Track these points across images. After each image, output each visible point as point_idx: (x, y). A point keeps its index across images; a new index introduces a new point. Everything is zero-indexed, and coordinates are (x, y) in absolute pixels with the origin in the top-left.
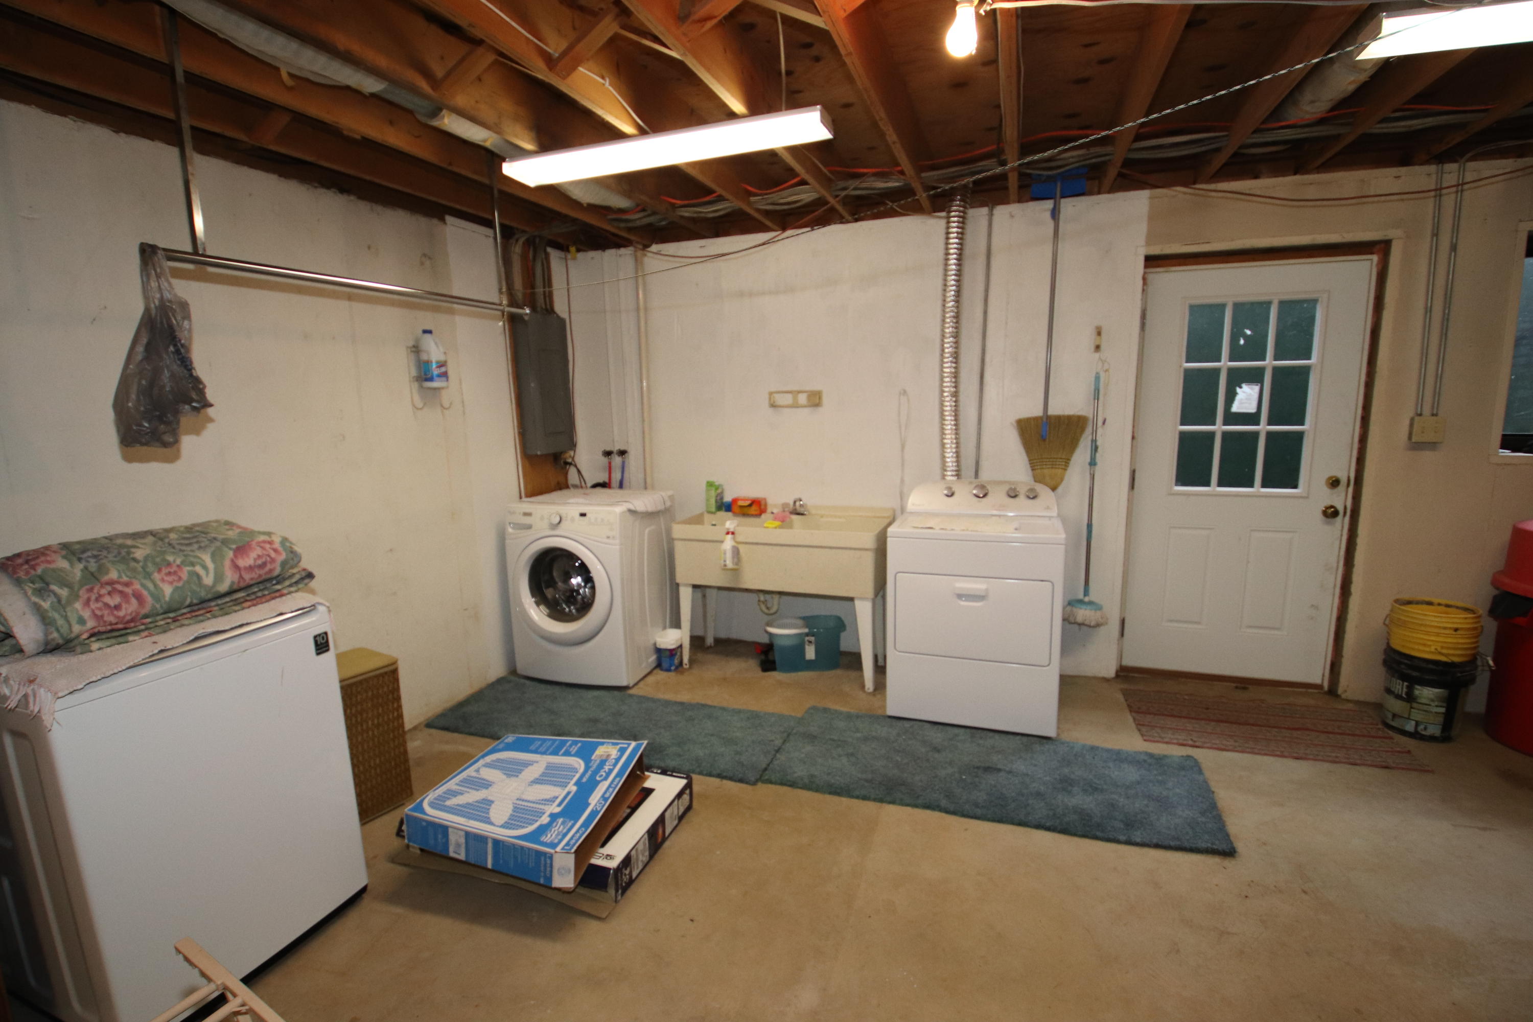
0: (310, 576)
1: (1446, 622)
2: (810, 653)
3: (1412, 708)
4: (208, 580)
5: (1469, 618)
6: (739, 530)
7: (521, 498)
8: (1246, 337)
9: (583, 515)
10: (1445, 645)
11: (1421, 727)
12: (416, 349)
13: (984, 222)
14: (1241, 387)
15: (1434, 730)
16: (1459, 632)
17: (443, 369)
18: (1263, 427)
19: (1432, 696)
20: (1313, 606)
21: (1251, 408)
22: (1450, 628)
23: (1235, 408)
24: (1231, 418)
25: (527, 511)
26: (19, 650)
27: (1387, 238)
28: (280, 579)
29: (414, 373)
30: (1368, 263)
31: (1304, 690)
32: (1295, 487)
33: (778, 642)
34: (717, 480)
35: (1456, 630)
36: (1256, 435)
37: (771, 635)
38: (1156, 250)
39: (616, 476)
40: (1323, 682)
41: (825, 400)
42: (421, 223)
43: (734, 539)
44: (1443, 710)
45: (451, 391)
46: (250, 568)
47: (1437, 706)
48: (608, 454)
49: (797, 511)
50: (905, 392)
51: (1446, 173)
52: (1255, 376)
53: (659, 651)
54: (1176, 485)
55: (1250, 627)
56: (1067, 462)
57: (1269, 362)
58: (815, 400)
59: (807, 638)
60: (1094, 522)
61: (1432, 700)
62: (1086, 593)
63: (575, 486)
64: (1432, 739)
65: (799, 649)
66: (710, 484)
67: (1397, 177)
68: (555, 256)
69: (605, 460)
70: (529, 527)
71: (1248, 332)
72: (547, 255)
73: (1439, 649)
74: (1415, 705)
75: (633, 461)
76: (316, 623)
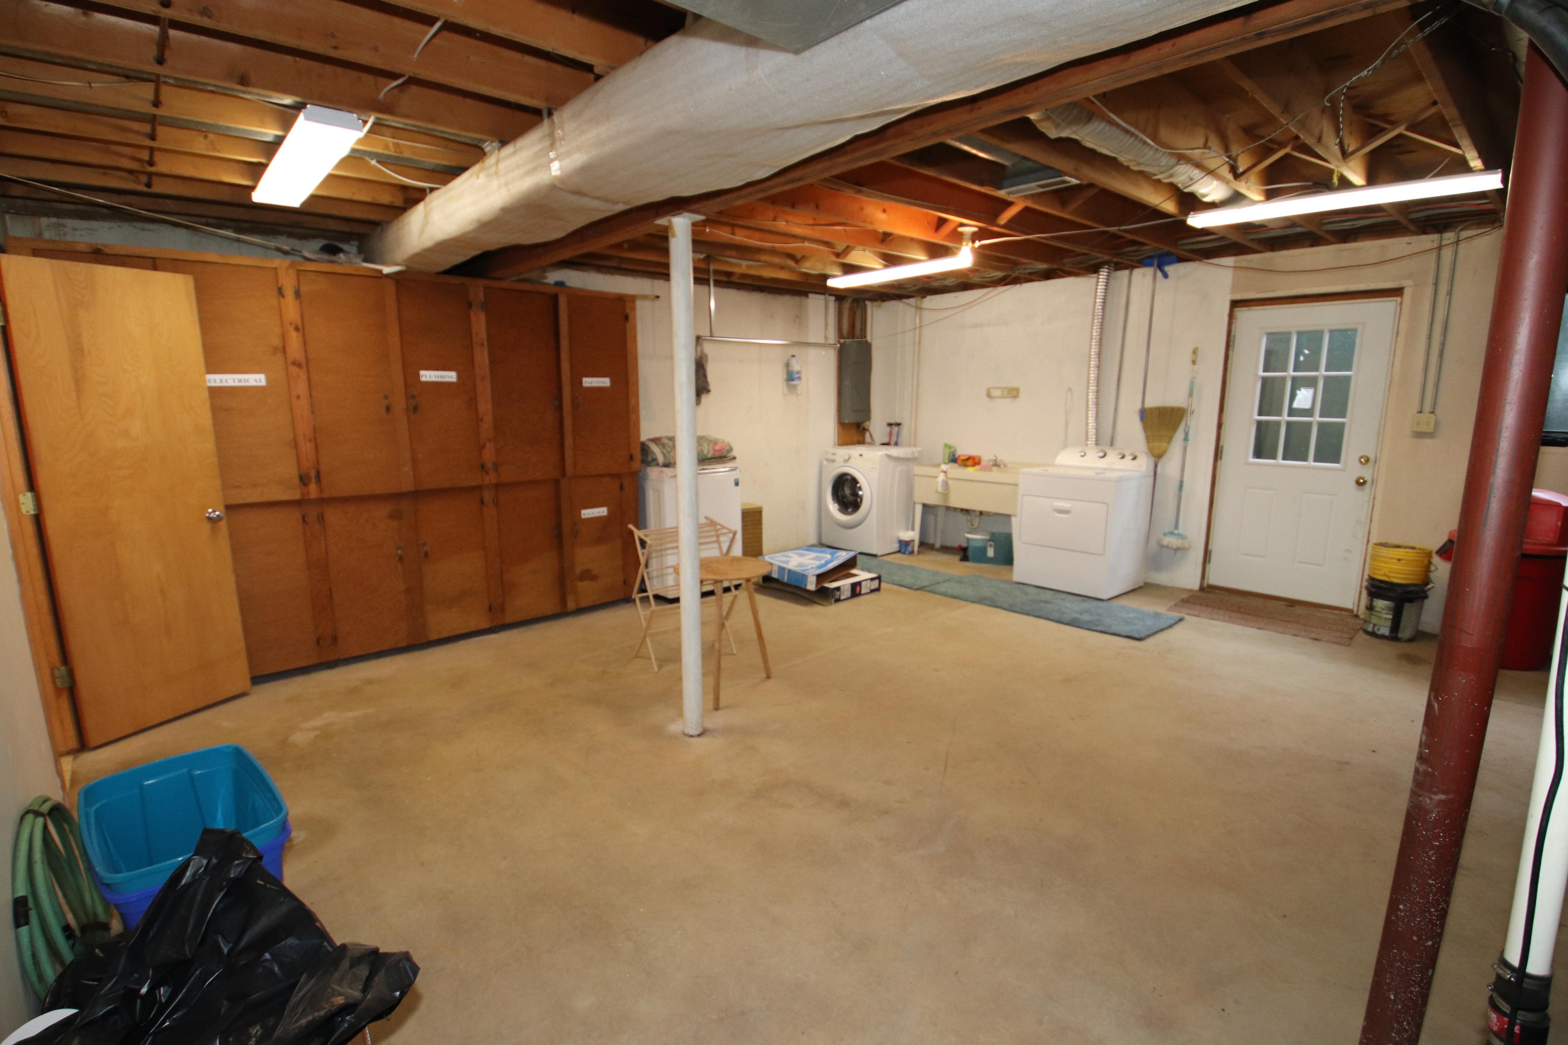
0: (735, 458)
1: (1393, 554)
2: (991, 553)
3: (1372, 614)
4: (705, 452)
5: (1410, 552)
6: (949, 471)
7: (835, 445)
8: (1305, 355)
9: (861, 455)
10: (1391, 570)
11: (1376, 628)
12: (787, 365)
13: (1126, 280)
14: (1300, 390)
15: (1385, 631)
16: (1402, 562)
17: (799, 375)
18: (1317, 418)
19: (1383, 607)
20: (1347, 550)
21: (1307, 405)
22: (1395, 559)
23: (1296, 405)
24: (1292, 412)
25: (834, 452)
26: (658, 465)
27: (1401, 286)
28: (725, 457)
29: (785, 376)
30: (1394, 303)
31: (1338, 612)
32: (1338, 461)
33: (972, 544)
34: (950, 443)
35: (1399, 560)
36: (1310, 425)
37: (968, 540)
38: (1238, 297)
39: (894, 440)
40: (1353, 607)
41: (1022, 394)
42: (797, 299)
43: (946, 476)
44: (1390, 617)
45: (801, 385)
46: (718, 451)
47: (1386, 614)
48: (890, 425)
49: (996, 464)
50: (1070, 390)
51: (1445, 239)
52: (1311, 383)
53: (900, 542)
54: (1253, 458)
55: (1302, 563)
56: (1170, 439)
57: (1323, 372)
58: (1013, 393)
59: (989, 543)
60: (1185, 479)
61: (1383, 609)
62: (1176, 527)
63: (868, 443)
64: (1383, 637)
65: (984, 550)
66: (946, 446)
67: (1409, 243)
68: (868, 304)
69: (888, 429)
70: (833, 461)
71: (1306, 352)
72: (865, 307)
73: (1387, 573)
74: (1374, 613)
75: (905, 430)
76: (735, 475)
